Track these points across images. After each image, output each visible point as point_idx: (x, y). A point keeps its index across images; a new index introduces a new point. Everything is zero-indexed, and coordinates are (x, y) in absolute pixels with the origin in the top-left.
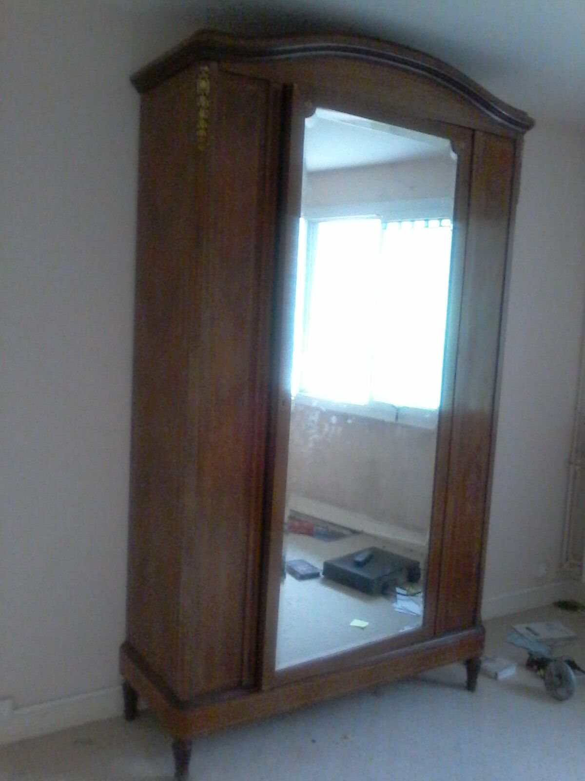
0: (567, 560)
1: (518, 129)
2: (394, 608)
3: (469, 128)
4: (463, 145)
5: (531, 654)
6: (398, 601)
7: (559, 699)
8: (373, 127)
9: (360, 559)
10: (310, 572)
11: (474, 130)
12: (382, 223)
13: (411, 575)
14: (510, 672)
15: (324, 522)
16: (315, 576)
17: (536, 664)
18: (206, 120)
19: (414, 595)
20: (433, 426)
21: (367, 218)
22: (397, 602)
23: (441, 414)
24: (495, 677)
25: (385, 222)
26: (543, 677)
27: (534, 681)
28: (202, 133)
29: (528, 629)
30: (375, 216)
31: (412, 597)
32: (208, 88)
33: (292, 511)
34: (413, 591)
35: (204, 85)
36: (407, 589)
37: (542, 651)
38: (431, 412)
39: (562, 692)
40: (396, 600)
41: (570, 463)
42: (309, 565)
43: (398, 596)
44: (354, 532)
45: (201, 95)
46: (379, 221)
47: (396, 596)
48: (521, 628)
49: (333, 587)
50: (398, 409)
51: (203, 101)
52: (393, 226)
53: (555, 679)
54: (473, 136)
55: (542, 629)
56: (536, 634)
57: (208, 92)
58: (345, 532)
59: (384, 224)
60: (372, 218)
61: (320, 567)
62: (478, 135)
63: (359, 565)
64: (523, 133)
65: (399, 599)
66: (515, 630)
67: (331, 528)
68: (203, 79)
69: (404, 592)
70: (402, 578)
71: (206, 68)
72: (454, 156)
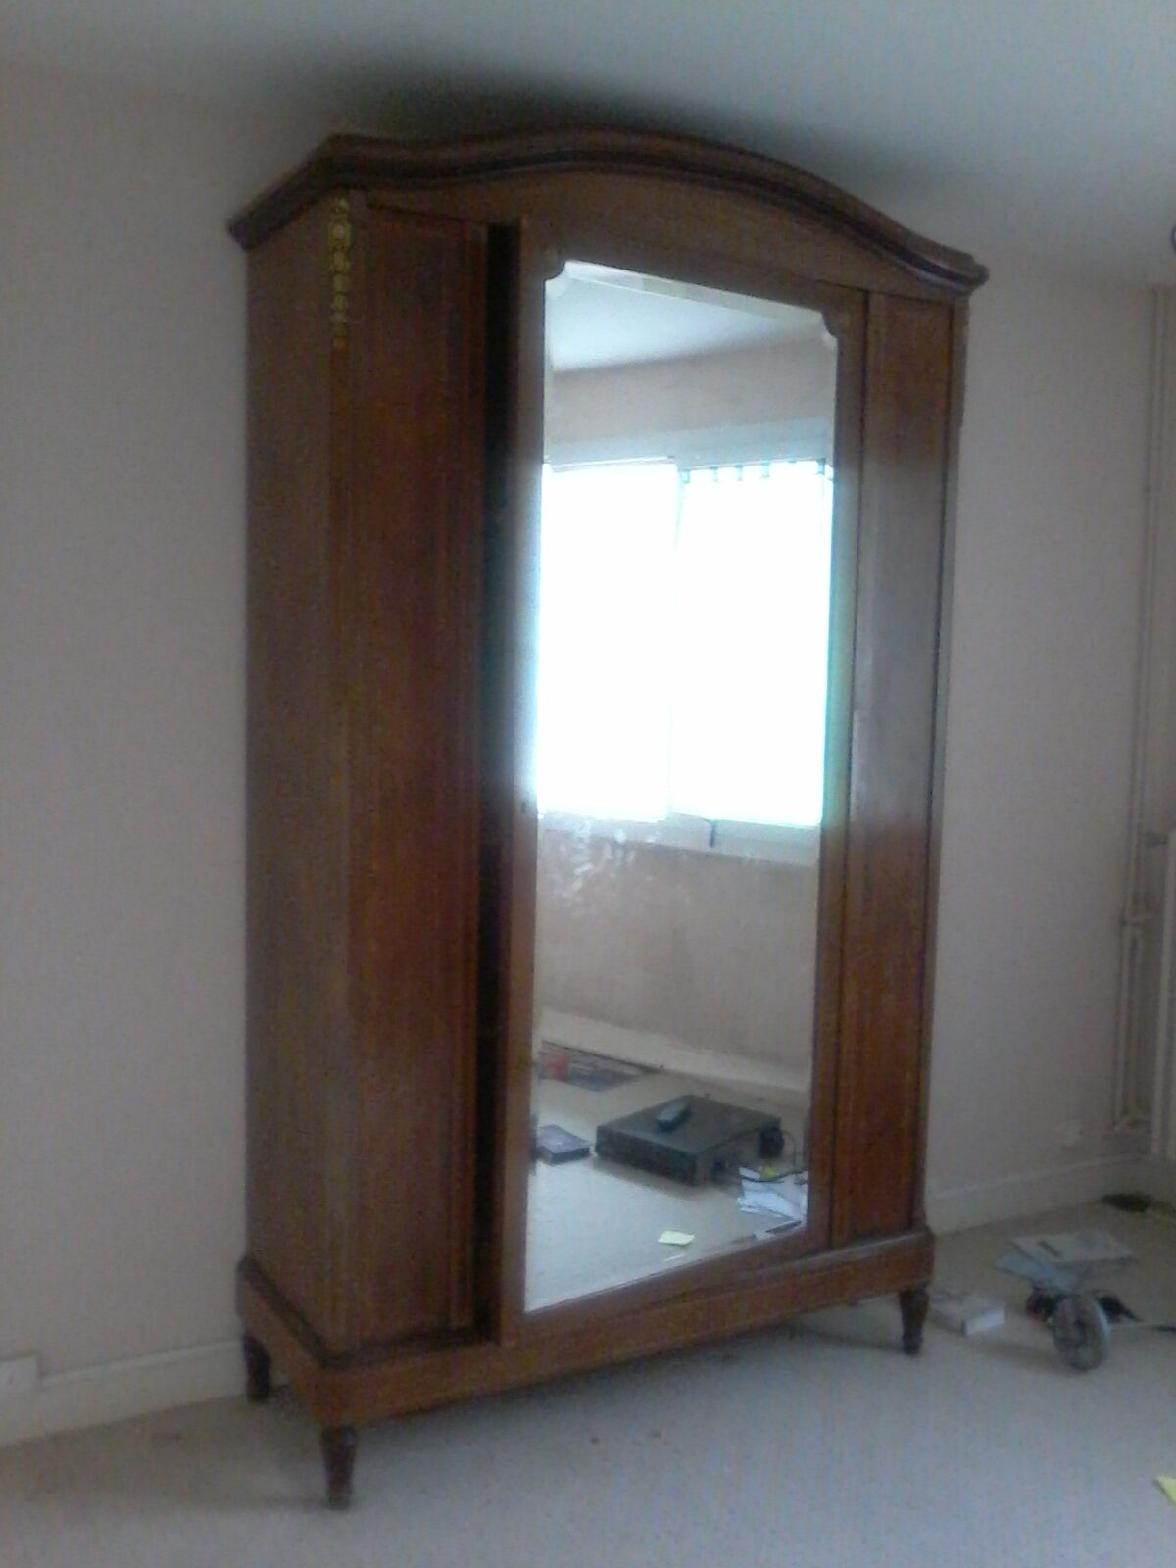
0: (1125, 1111)
1: (955, 285)
2: (740, 1207)
3: (859, 289)
4: (845, 319)
5: (1037, 1289)
6: (746, 1193)
7: (1079, 1367)
8: (647, 287)
9: (667, 1116)
10: (572, 1148)
11: (867, 293)
12: (679, 471)
13: (768, 1144)
14: (990, 1321)
15: (585, 1053)
16: (578, 1154)
17: (1041, 1306)
18: (348, 294)
19: (773, 1180)
20: (810, 860)
21: (648, 462)
22: (743, 1195)
23: (826, 836)
24: (962, 1330)
25: (685, 469)
26: (1052, 1328)
27: (1035, 1335)
28: (339, 318)
29: (1044, 1245)
30: (665, 458)
31: (772, 1185)
32: (348, 236)
33: (545, 1043)
34: (771, 1172)
35: (341, 231)
36: (760, 1169)
37: (1062, 1283)
38: (804, 833)
39: (1086, 1355)
40: (741, 1192)
41: (1123, 923)
42: (569, 1135)
43: (745, 1183)
44: (648, 1071)
45: (335, 249)
46: (672, 468)
47: (740, 1184)
48: (1029, 1243)
49: (617, 1174)
50: (714, 825)
51: (340, 261)
52: (701, 476)
53: (1075, 1334)
54: (866, 305)
55: (1070, 1246)
56: (1056, 1254)
57: (348, 243)
58: (627, 1071)
59: (685, 475)
60: (662, 461)
61: (589, 1137)
62: (878, 301)
63: (667, 1128)
64: (968, 293)
65: (750, 1190)
66: (1017, 1248)
67: (601, 1064)
68: (338, 221)
69: (756, 1176)
70: (749, 1150)
71: (343, 203)
72: (830, 341)
